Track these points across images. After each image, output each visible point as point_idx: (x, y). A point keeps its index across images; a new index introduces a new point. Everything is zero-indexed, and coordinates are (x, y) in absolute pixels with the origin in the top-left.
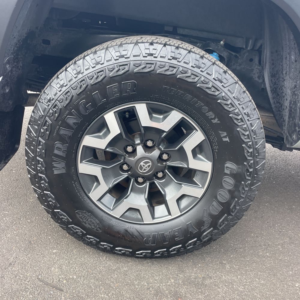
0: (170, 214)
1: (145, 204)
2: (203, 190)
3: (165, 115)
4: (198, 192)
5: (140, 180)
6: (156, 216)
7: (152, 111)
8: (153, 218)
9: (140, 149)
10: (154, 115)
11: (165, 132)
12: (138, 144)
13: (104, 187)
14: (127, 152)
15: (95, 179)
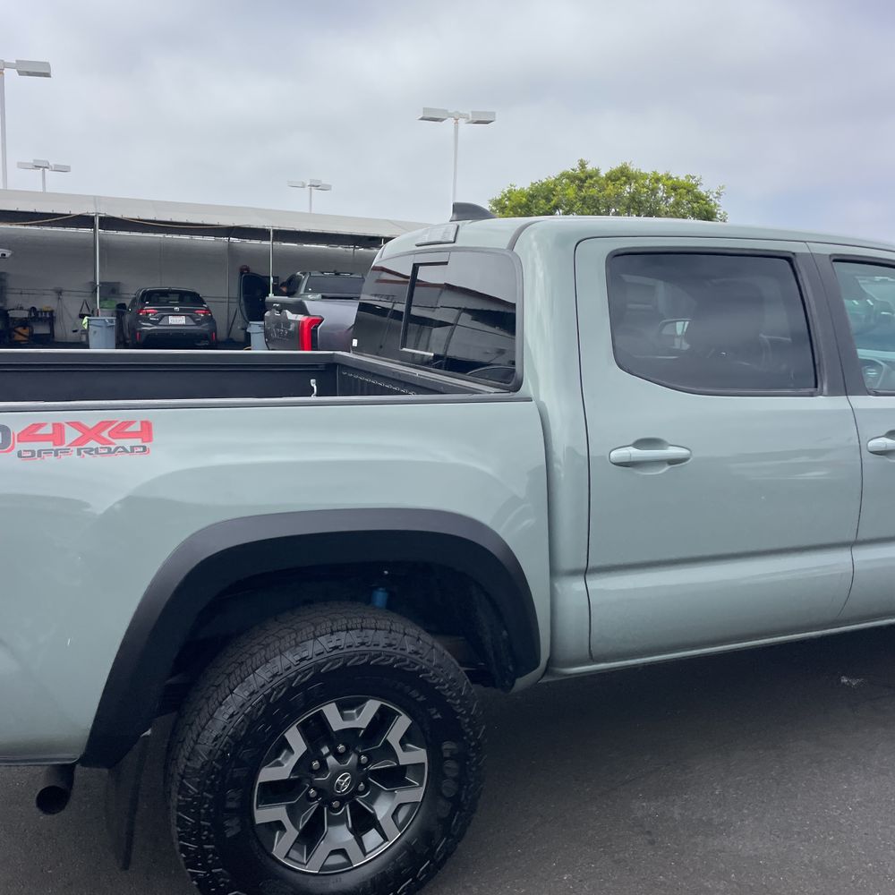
0: (386, 839)
1: (351, 837)
2: (423, 789)
3: (360, 707)
4: (416, 794)
5: (335, 804)
6: (368, 851)
7: (342, 707)
8: (365, 854)
9: (331, 760)
10: (346, 712)
11: (362, 729)
12: (328, 755)
13: (292, 833)
14: (312, 771)
15: (279, 825)
